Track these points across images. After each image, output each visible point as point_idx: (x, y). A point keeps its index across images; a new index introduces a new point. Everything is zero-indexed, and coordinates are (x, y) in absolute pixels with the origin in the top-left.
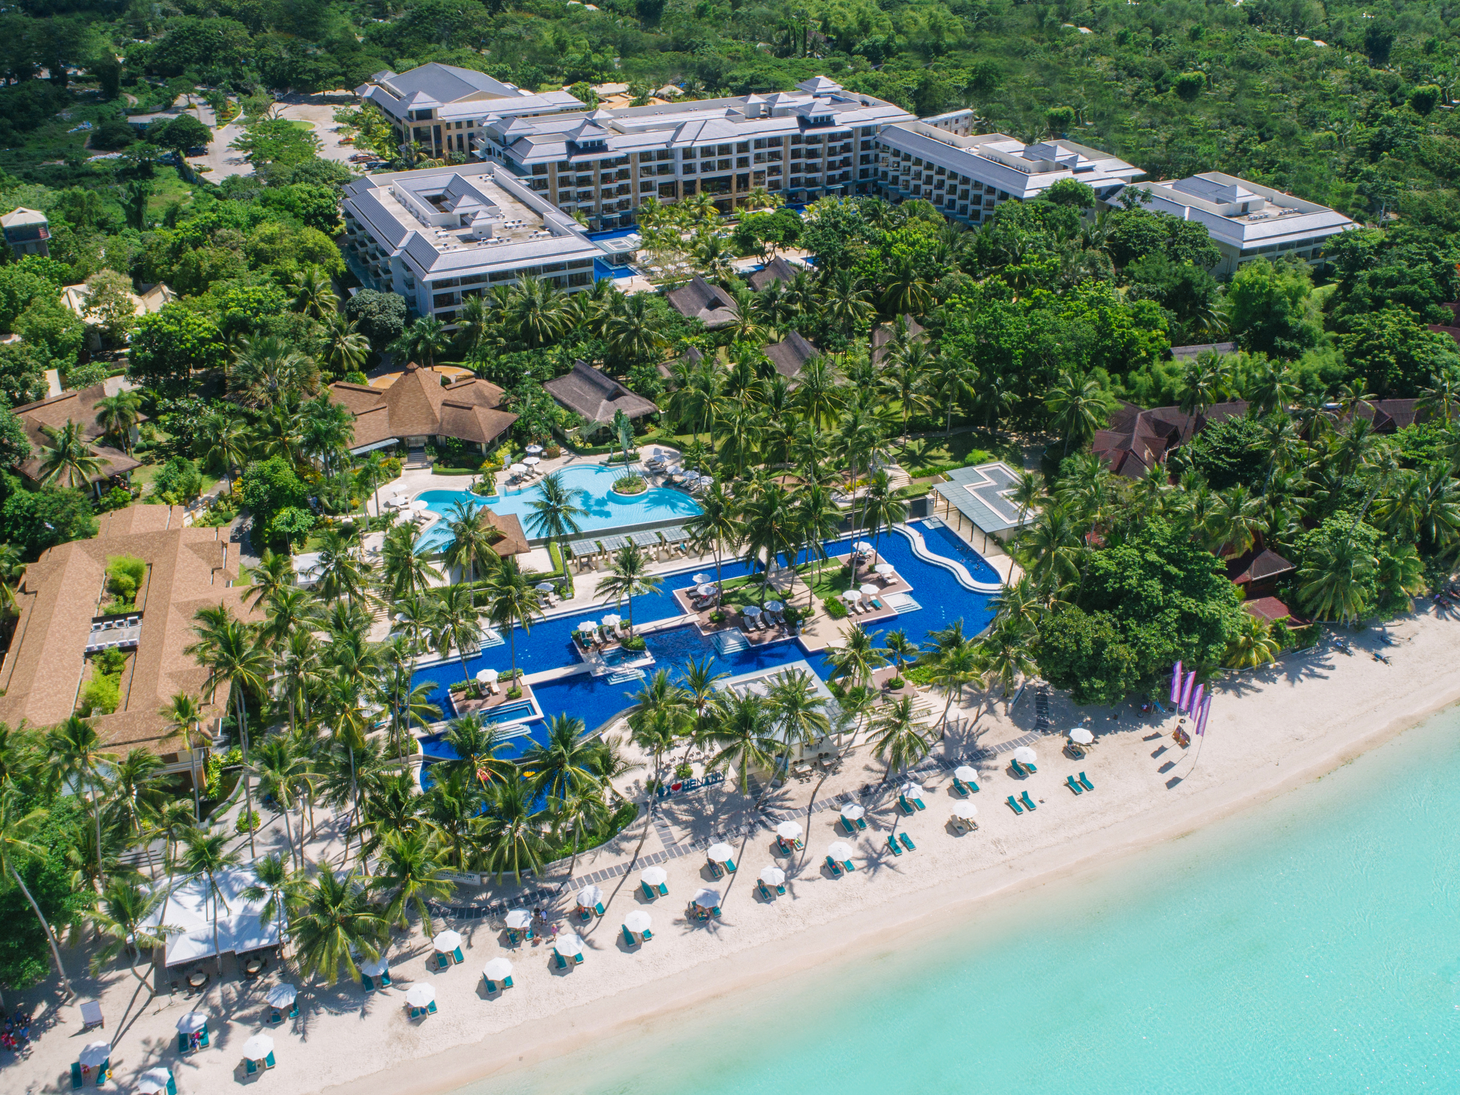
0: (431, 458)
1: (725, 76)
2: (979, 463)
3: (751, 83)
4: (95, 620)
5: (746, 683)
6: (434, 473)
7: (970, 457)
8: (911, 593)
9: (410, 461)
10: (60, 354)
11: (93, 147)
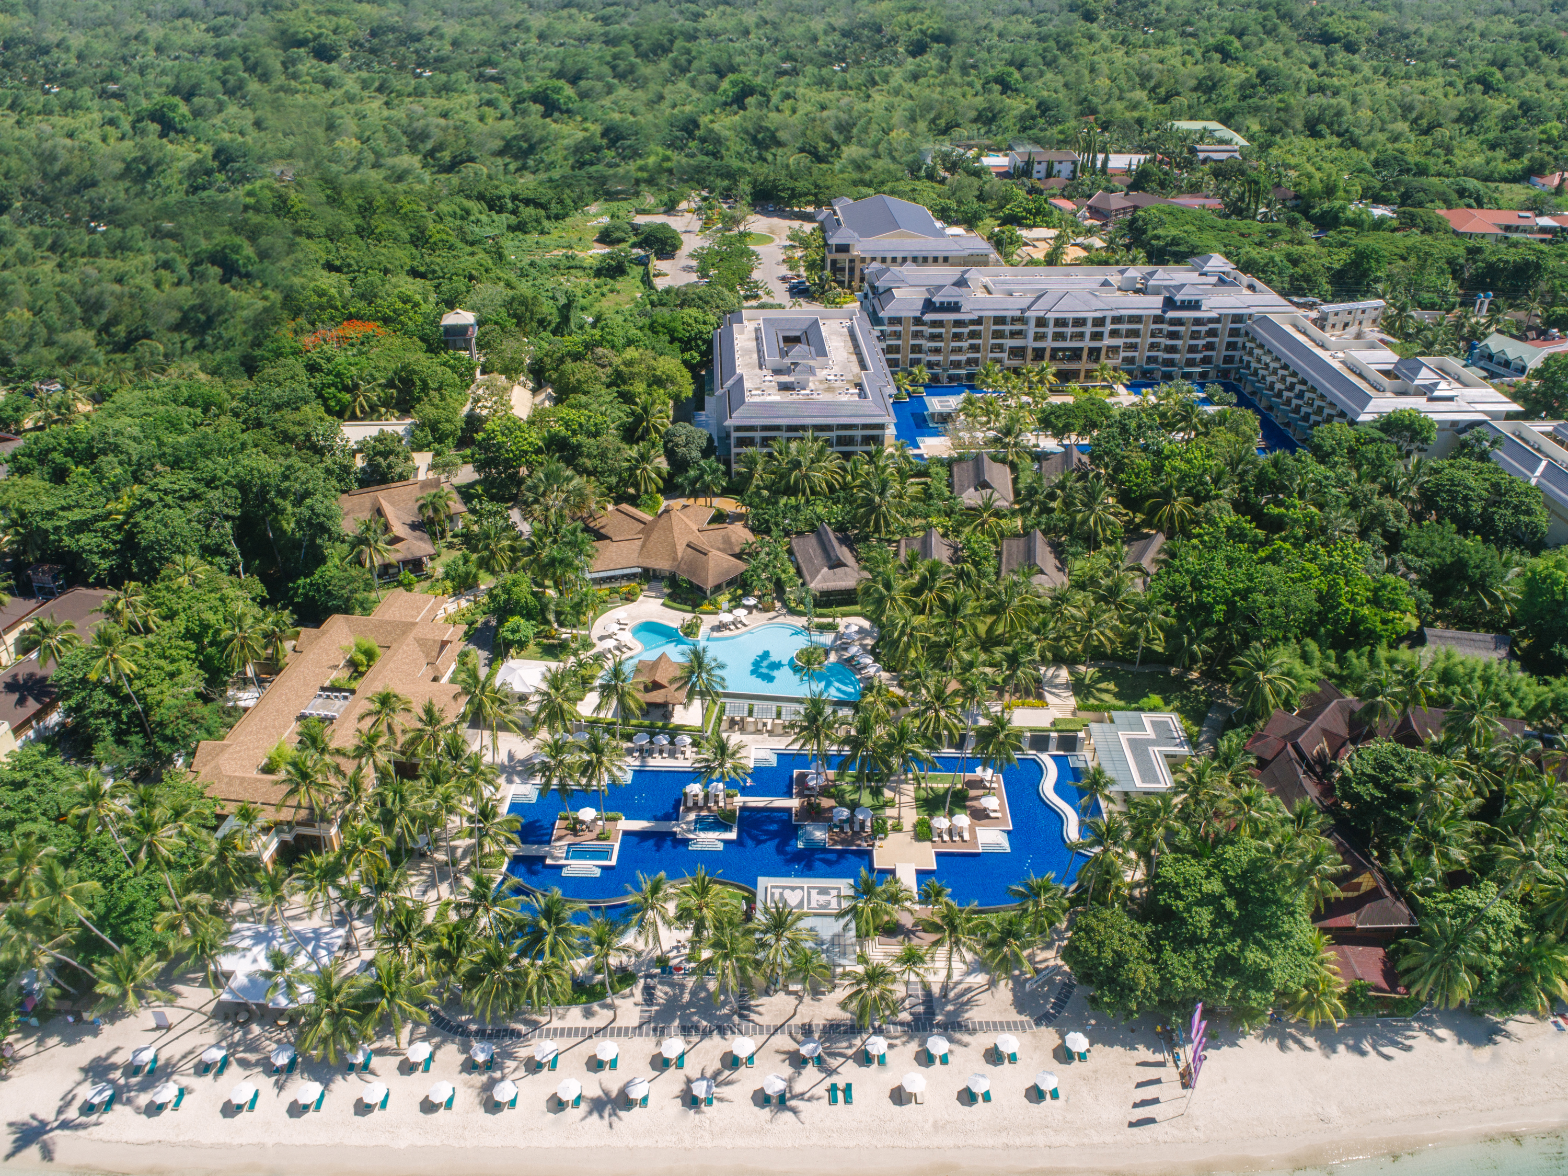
0: (667, 591)
1: (1150, 233)
2: (1151, 710)
3: (1172, 244)
4: (323, 689)
5: (784, 888)
6: (663, 605)
7: (1144, 702)
8: (1009, 832)
9: (649, 590)
10: (440, 440)
11: (598, 241)
